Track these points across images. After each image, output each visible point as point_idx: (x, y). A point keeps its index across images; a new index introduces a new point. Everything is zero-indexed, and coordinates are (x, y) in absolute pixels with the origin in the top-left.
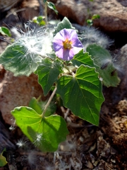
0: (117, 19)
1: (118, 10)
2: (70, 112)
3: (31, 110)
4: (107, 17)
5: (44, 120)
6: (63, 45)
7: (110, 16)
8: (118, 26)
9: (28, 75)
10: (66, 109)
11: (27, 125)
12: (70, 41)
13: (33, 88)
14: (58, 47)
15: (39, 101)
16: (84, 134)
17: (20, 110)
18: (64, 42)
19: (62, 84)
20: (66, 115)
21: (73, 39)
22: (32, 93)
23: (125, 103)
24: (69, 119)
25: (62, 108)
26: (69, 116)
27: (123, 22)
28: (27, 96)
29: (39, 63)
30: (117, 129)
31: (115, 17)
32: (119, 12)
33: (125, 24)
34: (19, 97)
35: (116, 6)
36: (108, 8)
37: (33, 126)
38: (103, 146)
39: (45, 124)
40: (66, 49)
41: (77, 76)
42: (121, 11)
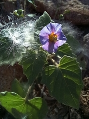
0: (80, 14)
1: (79, 7)
2: (45, 87)
3: (15, 95)
4: (72, 13)
5: (27, 103)
6: (48, 38)
7: (74, 12)
8: (80, 19)
9: (12, 64)
10: (42, 85)
11: (11, 107)
12: (55, 35)
13: (14, 70)
14: (44, 41)
15: (21, 82)
16: (58, 106)
17: (5, 95)
18: (49, 35)
19: (47, 74)
20: (42, 90)
21: (58, 32)
22: (14, 74)
23: (88, 79)
24: (45, 94)
25: (39, 85)
26: (44, 91)
27: (84, 16)
28: (10, 78)
29: (23, 54)
30: (84, 102)
31: (78, 13)
32: (81, 8)
33: (85, 18)
34: (3, 79)
35: (78, 4)
36: (72, 6)
37: (17, 108)
38: (75, 116)
39: (29, 106)
40: (52, 41)
41: (60, 66)
42: (82, 8)
